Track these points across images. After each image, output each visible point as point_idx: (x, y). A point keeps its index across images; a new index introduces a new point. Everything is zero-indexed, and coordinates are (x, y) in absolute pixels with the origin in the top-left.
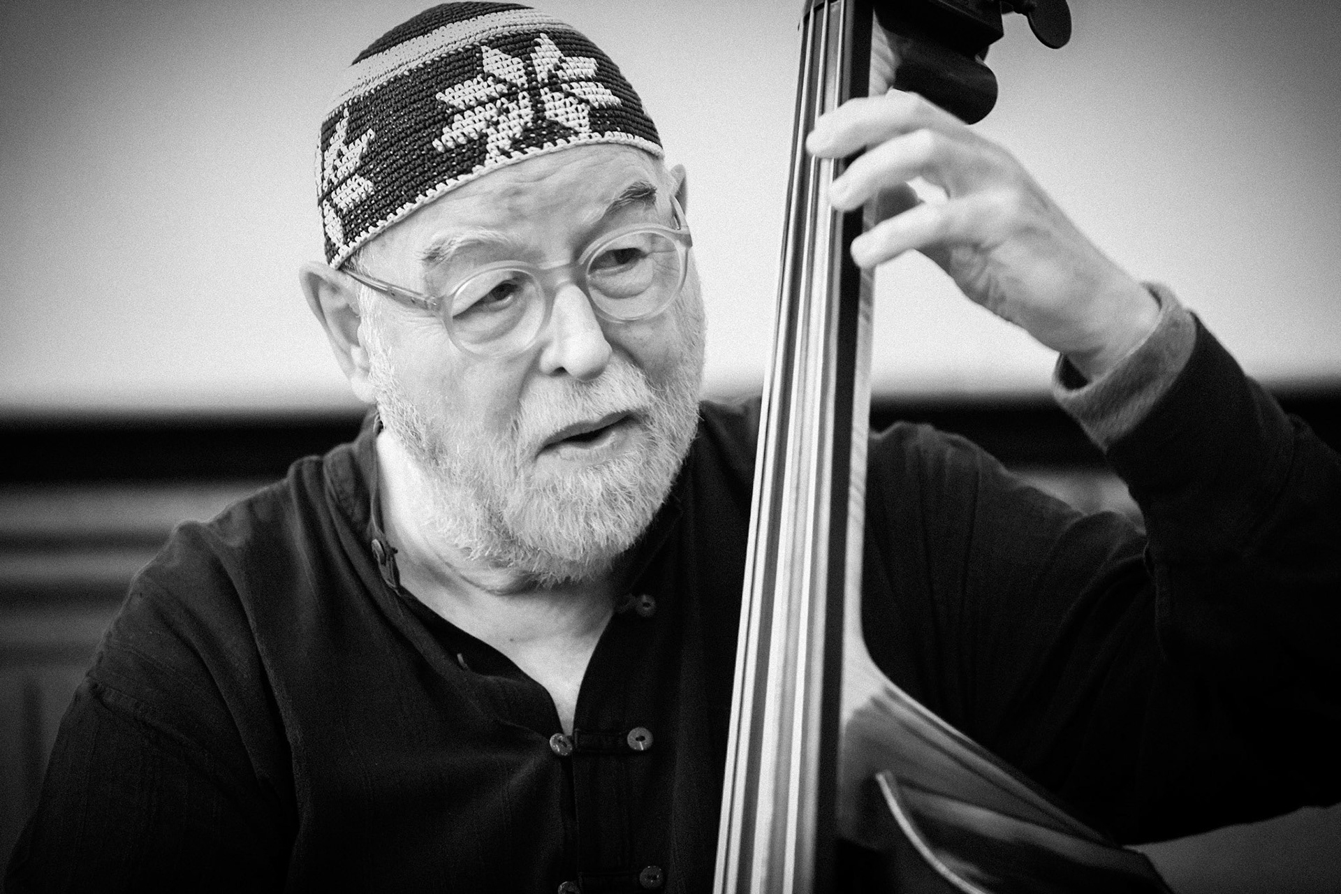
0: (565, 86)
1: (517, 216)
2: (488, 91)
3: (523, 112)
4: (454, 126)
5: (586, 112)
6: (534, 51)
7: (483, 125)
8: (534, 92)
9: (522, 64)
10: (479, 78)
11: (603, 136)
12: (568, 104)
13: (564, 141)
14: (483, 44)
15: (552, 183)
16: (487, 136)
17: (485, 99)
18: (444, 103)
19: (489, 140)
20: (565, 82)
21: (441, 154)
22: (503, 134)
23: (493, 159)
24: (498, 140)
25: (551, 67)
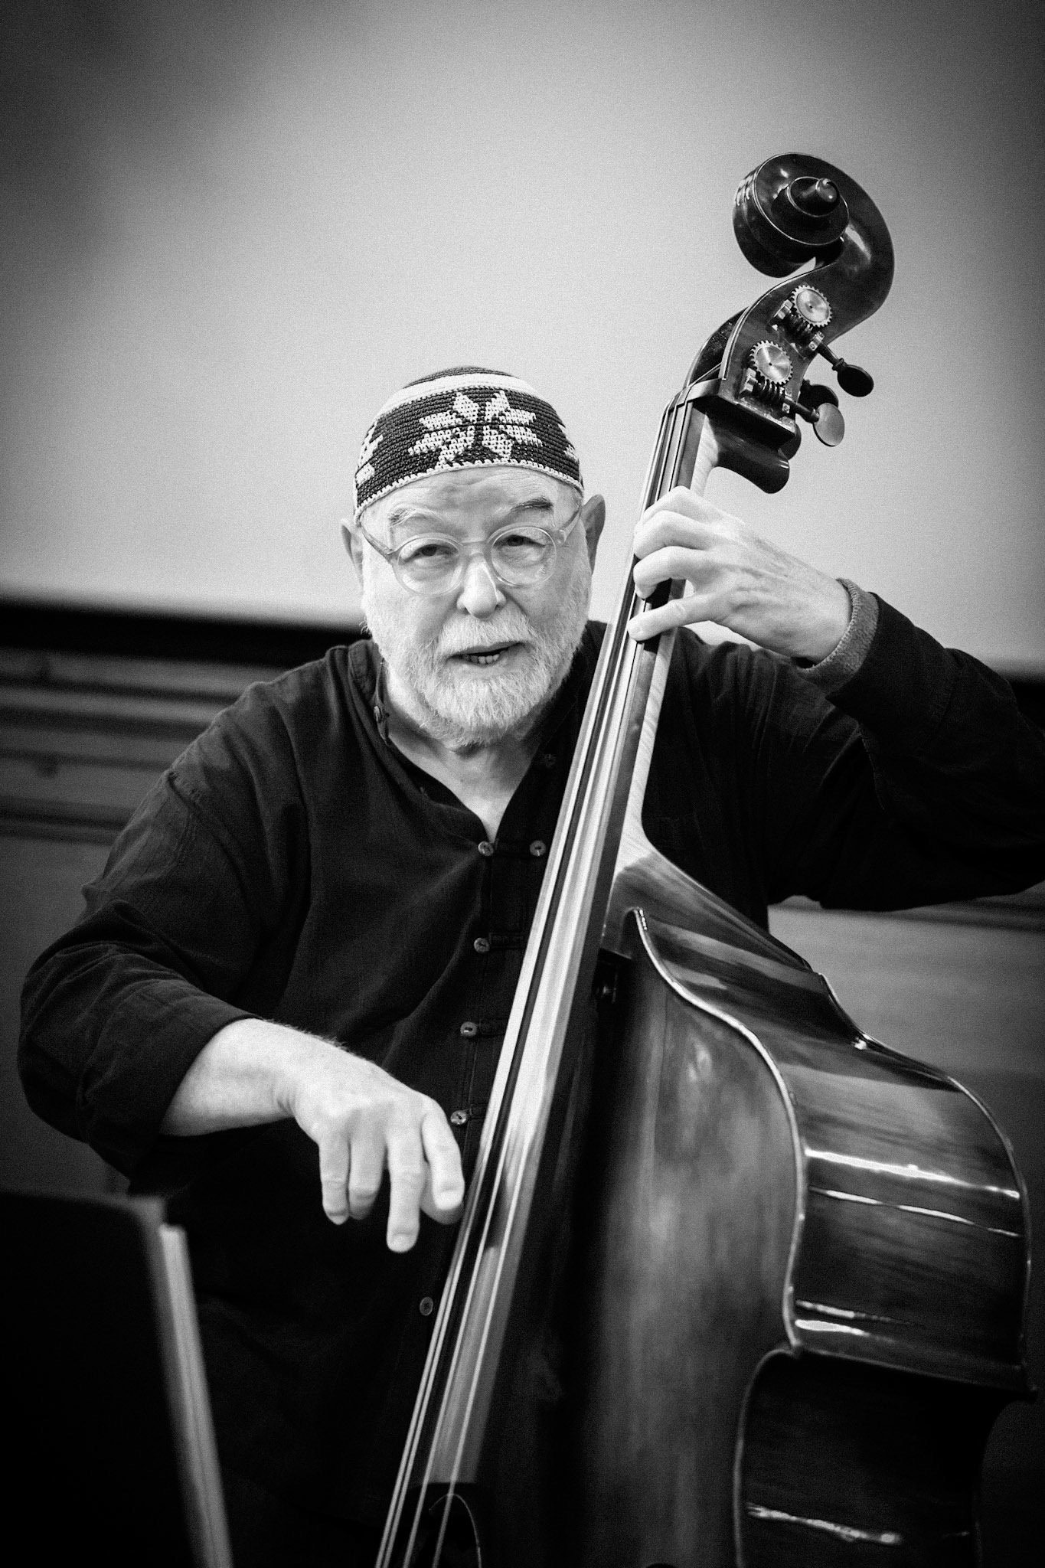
0: (501, 426)
1: (451, 505)
2: (450, 421)
3: (467, 439)
4: (423, 441)
5: (511, 445)
6: (491, 401)
7: (440, 443)
8: (479, 428)
9: (478, 408)
10: (448, 412)
11: (519, 462)
12: (499, 438)
13: (490, 461)
14: (459, 391)
15: (478, 486)
16: (441, 450)
17: (447, 426)
18: (423, 425)
19: (441, 453)
20: (503, 424)
21: (411, 457)
22: (451, 451)
23: (441, 466)
24: (447, 454)
25: (497, 413)
